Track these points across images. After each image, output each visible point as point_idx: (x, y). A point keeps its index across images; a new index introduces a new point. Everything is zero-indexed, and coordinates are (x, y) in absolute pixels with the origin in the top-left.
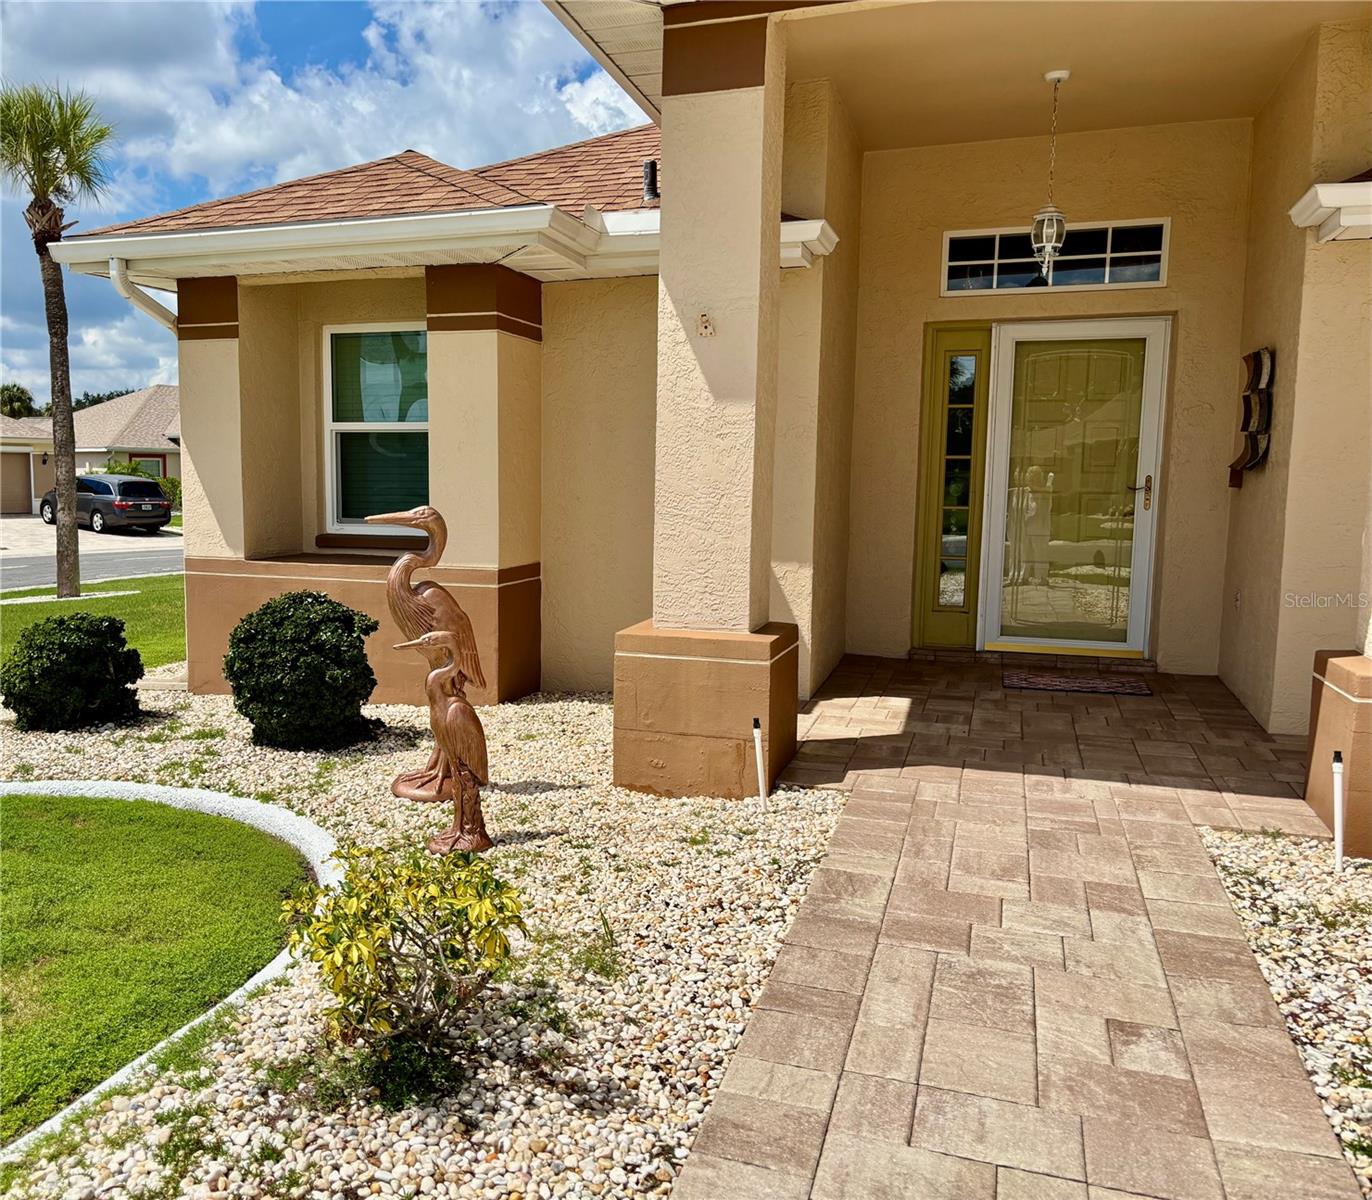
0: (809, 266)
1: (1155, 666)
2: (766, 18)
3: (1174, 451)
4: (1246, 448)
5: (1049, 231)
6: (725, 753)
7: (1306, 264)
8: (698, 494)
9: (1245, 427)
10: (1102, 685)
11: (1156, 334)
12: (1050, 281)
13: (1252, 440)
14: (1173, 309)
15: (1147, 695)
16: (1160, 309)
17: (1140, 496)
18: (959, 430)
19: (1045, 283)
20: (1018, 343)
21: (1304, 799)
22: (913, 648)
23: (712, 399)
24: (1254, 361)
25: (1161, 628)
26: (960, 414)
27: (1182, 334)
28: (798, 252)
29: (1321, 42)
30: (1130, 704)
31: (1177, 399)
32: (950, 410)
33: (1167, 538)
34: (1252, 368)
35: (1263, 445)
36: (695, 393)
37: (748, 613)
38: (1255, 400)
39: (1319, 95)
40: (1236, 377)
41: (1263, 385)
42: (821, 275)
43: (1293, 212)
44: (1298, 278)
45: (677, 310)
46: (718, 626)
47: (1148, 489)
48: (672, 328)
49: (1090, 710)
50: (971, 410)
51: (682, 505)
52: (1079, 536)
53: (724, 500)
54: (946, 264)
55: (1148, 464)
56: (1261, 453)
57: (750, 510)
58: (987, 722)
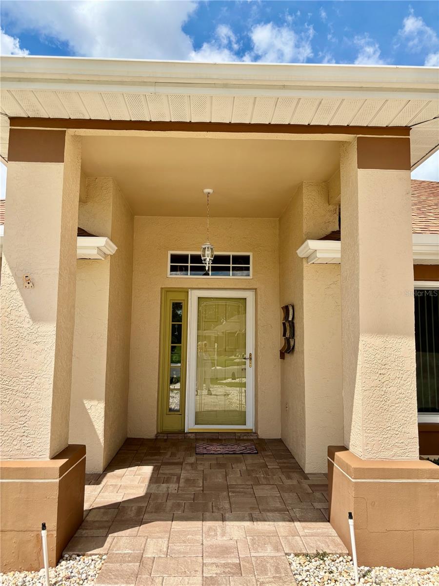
0: (103, 259)
1: (257, 436)
2: (65, 131)
3: (259, 343)
4: (285, 343)
5: (208, 253)
6: (29, 541)
7: (304, 272)
8: (21, 376)
9: (284, 335)
10: (237, 448)
11: (249, 296)
12: (210, 274)
13: (288, 341)
14: (256, 287)
15: (255, 453)
16: (251, 287)
17: (248, 361)
18: (176, 333)
19: (208, 275)
20: (199, 298)
21: (329, 521)
22: (158, 433)
23: (31, 322)
24: (286, 309)
25: (259, 419)
26: (176, 326)
27: (259, 297)
28: (95, 252)
29: (304, 188)
30: (250, 460)
31: (259, 322)
32: (172, 324)
33: (259, 379)
34: (285, 312)
35: (292, 344)
36: (22, 319)
37: (49, 447)
38: (287, 324)
39: (304, 208)
40: (279, 315)
41: (290, 319)
42: (109, 263)
43: (298, 252)
44: (301, 277)
45: (12, 272)
46: (30, 457)
47: (251, 359)
48: (9, 282)
49: (233, 466)
50: (181, 325)
51: (11, 383)
52: (225, 365)
53: (36, 380)
54: (169, 264)
55: (250, 349)
56: (291, 348)
57: (52, 386)
58: (187, 480)
